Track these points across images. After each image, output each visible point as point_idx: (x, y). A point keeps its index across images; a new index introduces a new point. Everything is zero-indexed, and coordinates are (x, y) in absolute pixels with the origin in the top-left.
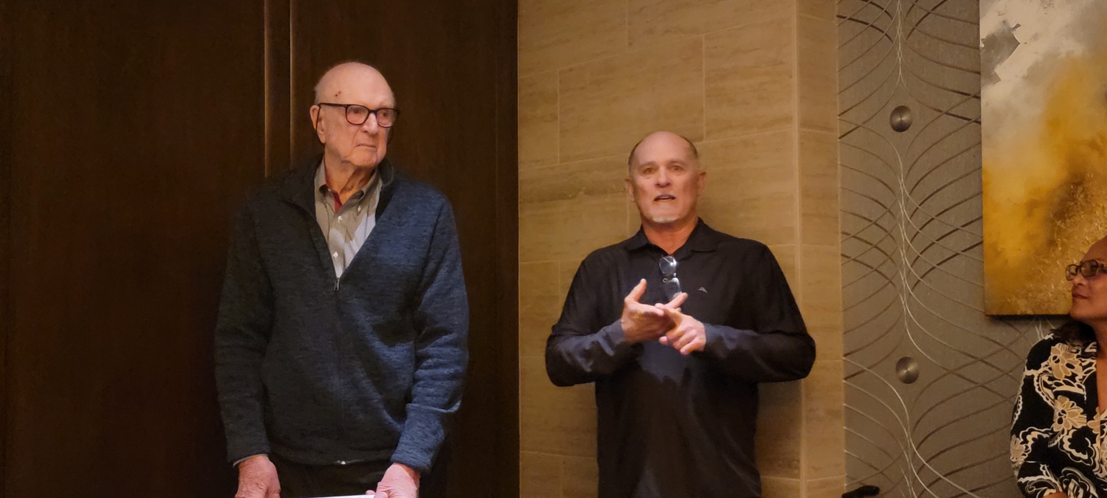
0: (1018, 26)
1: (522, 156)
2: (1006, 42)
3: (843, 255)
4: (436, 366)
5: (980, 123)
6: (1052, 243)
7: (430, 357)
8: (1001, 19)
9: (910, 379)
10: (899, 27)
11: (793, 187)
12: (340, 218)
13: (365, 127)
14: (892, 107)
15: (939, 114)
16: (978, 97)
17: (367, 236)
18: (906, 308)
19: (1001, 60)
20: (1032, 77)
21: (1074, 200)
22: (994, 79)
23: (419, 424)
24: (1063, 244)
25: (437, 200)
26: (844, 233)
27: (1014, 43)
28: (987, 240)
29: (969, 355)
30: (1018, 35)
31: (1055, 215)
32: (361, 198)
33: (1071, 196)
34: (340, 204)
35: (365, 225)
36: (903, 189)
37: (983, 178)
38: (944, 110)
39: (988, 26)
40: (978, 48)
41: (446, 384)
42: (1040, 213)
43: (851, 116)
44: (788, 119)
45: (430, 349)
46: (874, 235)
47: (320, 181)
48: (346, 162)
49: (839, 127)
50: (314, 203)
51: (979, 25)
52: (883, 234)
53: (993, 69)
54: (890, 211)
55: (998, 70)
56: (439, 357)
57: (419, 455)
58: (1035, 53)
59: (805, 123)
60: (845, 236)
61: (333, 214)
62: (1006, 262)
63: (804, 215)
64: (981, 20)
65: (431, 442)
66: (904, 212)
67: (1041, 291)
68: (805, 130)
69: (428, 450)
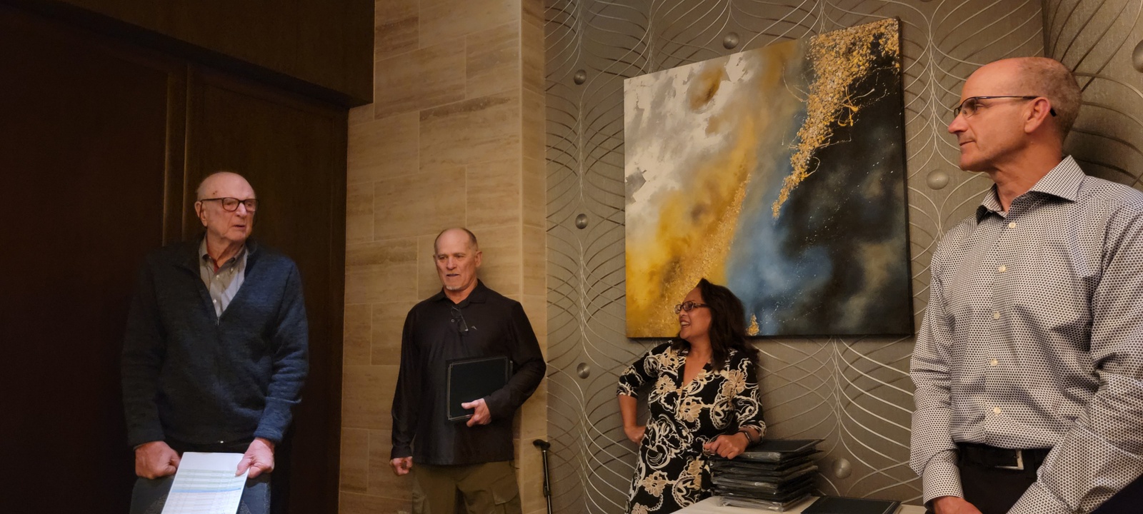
0: (645, 171)
1: (348, 235)
2: (639, 180)
3: (548, 302)
4: (288, 372)
5: (624, 225)
6: (663, 296)
7: (285, 366)
8: (636, 166)
9: (585, 376)
10: (581, 167)
11: (519, 259)
12: (218, 276)
13: (238, 213)
14: (576, 215)
15: (601, 219)
16: (624, 211)
17: (239, 287)
18: (583, 334)
19: (636, 191)
20: (653, 200)
21: (675, 271)
22: (632, 201)
23: (275, 411)
24: (669, 297)
25: (289, 264)
26: (548, 288)
27: (643, 181)
28: (628, 294)
29: (617, 361)
30: (645, 176)
31: (664, 280)
32: (233, 263)
33: (673, 269)
34: (218, 267)
35: (237, 280)
36: (582, 263)
37: (626, 258)
38: (605, 217)
39: (629, 170)
40: (624, 182)
41: (295, 384)
42: (656, 279)
43: (554, 218)
44: (515, 219)
45: (284, 361)
46: (565, 289)
47: (204, 251)
48: (223, 239)
49: (547, 225)
50: (199, 266)
51: (624, 168)
52: (571, 289)
53: (632, 195)
54: (576, 276)
55: (635, 195)
56: (290, 365)
57: (275, 432)
58: (655, 187)
59: (526, 222)
60: (550, 290)
61: (213, 274)
62: (638, 306)
63: (525, 277)
64: (626, 167)
65: (283, 423)
66: (583, 276)
67: (656, 324)
68: (528, 226)
69: (280, 429)
